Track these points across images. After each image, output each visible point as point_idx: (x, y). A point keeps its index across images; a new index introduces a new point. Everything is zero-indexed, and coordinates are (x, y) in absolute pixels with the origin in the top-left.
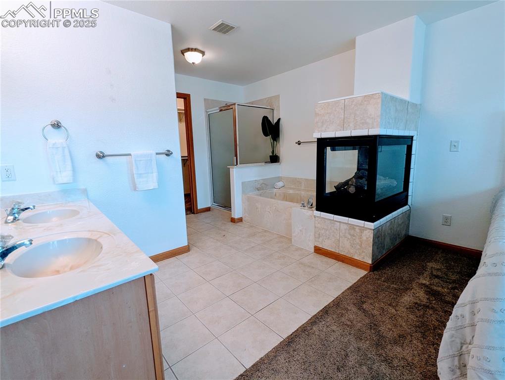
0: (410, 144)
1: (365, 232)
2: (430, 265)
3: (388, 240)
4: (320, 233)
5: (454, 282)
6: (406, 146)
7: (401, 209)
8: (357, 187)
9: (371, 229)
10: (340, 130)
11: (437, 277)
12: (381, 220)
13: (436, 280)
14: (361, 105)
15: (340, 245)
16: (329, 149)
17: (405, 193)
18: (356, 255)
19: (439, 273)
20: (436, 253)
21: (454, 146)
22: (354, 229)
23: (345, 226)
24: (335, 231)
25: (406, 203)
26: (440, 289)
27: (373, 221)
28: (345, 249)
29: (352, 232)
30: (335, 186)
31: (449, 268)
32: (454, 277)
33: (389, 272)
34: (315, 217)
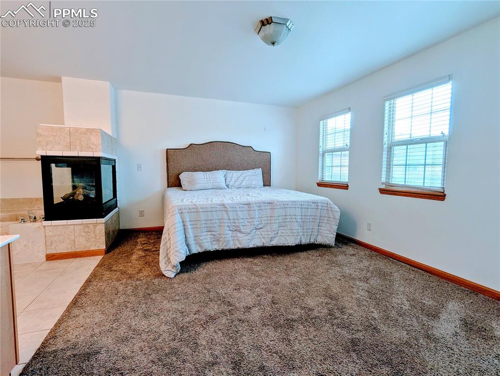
0: (114, 164)
1: (98, 227)
2: (139, 240)
3: (111, 232)
4: (52, 240)
5: (153, 243)
6: (111, 166)
7: (115, 210)
8: (84, 195)
9: (102, 223)
10: (67, 151)
11: (144, 244)
12: (108, 216)
13: (145, 245)
14: (85, 134)
15: (76, 244)
16: (53, 165)
17: (115, 199)
18: (92, 247)
19: (145, 242)
20: (139, 234)
21: (139, 167)
22: (88, 227)
23: (80, 227)
24: (69, 233)
25: (116, 206)
26: (148, 248)
27: (103, 217)
28: (82, 245)
29: (86, 230)
30: (62, 198)
31: (149, 239)
32: (152, 242)
33: (117, 251)
34: (44, 227)
